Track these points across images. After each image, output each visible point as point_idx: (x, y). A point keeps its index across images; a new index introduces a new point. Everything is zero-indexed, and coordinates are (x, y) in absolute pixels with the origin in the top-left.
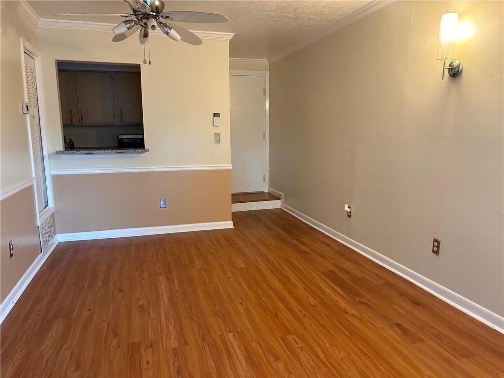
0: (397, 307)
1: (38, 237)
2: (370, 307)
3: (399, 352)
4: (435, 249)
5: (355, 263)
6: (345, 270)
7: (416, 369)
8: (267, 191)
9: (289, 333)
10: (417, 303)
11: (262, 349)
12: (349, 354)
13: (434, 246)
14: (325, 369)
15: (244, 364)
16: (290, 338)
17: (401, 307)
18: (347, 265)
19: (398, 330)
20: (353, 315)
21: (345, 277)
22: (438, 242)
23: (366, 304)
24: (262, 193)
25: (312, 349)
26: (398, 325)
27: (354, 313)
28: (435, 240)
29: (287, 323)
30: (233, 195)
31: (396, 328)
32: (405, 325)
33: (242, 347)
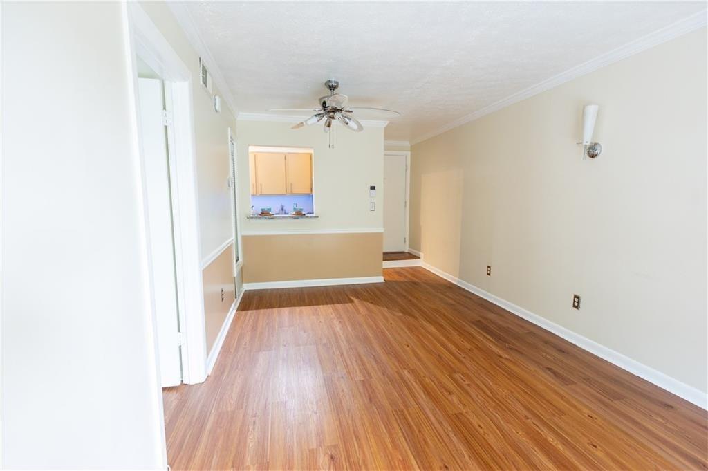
0: (544, 354)
1: (234, 285)
2: (521, 353)
3: (556, 392)
4: (576, 304)
5: (498, 314)
6: (490, 320)
7: (575, 407)
8: (407, 251)
9: (455, 372)
10: (561, 351)
11: (436, 385)
12: (512, 392)
13: (574, 301)
14: (494, 404)
15: (424, 396)
16: (457, 376)
17: (548, 354)
18: (491, 316)
19: (549, 373)
20: (506, 359)
21: (492, 327)
22: (578, 298)
23: (516, 350)
24: (403, 253)
25: (478, 386)
26: (549, 369)
27: (507, 356)
28: (575, 297)
29: (450, 363)
30: (384, 253)
31: (547, 371)
32: (555, 369)
33: (417, 381)
